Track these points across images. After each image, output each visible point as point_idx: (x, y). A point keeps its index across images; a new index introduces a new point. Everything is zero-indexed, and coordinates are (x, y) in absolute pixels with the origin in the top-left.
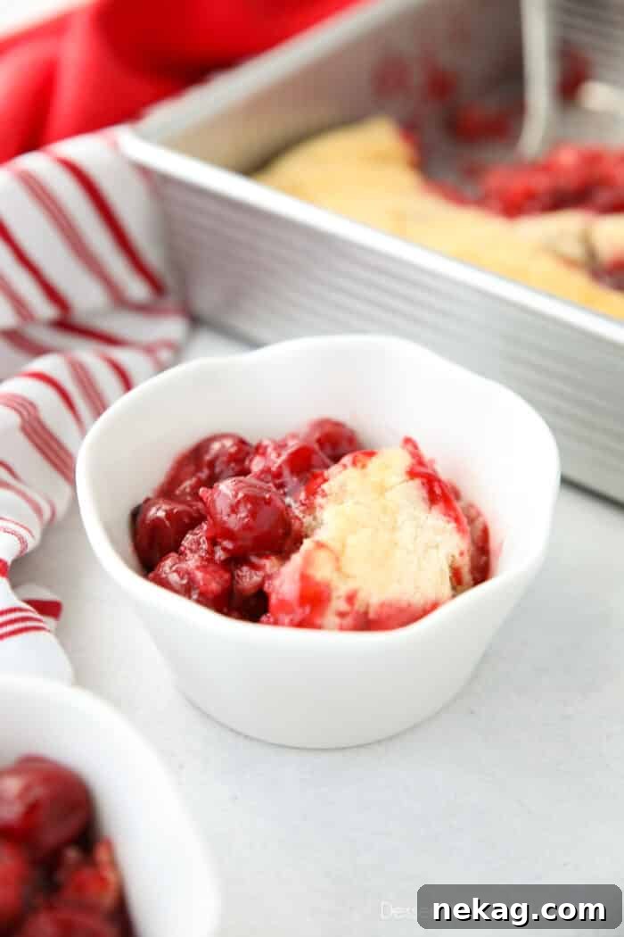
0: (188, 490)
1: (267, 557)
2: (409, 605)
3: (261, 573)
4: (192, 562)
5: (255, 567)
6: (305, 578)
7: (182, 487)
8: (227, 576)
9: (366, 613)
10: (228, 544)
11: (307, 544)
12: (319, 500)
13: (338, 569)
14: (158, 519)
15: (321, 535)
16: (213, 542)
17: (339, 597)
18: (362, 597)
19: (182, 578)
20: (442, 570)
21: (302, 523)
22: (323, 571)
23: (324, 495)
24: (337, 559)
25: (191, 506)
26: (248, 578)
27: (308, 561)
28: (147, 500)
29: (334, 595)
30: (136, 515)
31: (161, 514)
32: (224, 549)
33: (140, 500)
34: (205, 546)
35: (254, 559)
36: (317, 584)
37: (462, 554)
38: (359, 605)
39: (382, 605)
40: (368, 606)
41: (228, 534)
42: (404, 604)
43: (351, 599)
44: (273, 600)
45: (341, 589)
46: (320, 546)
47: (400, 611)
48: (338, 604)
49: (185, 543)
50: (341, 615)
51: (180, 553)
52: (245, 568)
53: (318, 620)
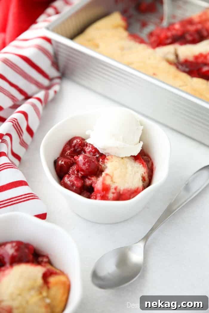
0: (68, 154)
1: (93, 177)
2: (131, 189)
3: (91, 181)
4: (73, 178)
5: (89, 179)
6: (103, 184)
7: (67, 153)
8: (82, 181)
9: (120, 192)
10: (82, 173)
11: (104, 174)
12: (106, 161)
13: (112, 181)
14: (62, 164)
15: (107, 171)
16: (78, 171)
17: (112, 189)
18: (119, 188)
19: (71, 183)
20: (139, 179)
21: (102, 167)
22: (108, 182)
23: (107, 159)
24: (112, 178)
25: (70, 160)
26: (88, 182)
27: (104, 179)
28: (58, 158)
29: (111, 188)
30: (56, 162)
31: (63, 163)
32: (81, 174)
33: (56, 158)
34: (76, 173)
35: (89, 177)
36: (107, 185)
37: (145, 173)
38: (118, 191)
39: (124, 190)
40: (120, 190)
41: (82, 170)
42: (129, 189)
43: (116, 189)
44: (95, 189)
45: (113, 186)
46: (107, 174)
47: (129, 191)
48: (112, 190)
49: (70, 172)
50: (113, 193)
51: (69, 175)
52: (87, 179)
53: (107, 195)
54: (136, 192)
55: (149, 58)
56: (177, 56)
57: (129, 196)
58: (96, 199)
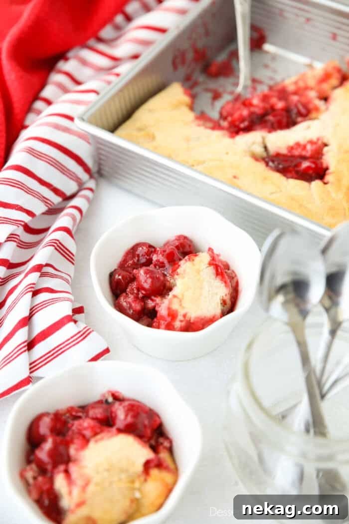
0: (130, 265)
1: (157, 297)
2: (205, 317)
3: (155, 303)
4: (131, 298)
5: (153, 300)
6: (169, 309)
7: (128, 264)
8: (143, 304)
9: (190, 320)
10: (144, 292)
11: (171, 294)
12: (176, 276)
13: (181, 305)
14: (119, 279)
15: (175, 291)
16: (138, 289)
17: (180, 315)
18: (188, 315)
19: (127, 304)
20: (218, 303)
21: (170, 283)
22: (175, 306)
23: (178, 274)
24: (180, 301)
26: (150, 304)
27: (170, 302)
28: (115, 270)
30: (111, 275)
31: (120, 277)
32: (142, 293)
33: (113, 270)
34: (135, 292)
35: (153, 298)
36: (173, 311)
37: (226, 295)
38: (187, 318)
39: (196, 317)
40: (190, 318)
41: (144, 289)
42: (203, 317)
43: (185, 316)
44: (158, 315)
45: (181, 312)
46: (175, 296)
47: (202, 319)
48: (180, 317)
49: (128, 290)
50: (181, 321)
51: (127, 294)
52: (149, 300)
53: (173, 324)
54: (211, 320)
55: (227, 153)
56: (266, 148)
57: (201, 326)
58: (158, 327)
